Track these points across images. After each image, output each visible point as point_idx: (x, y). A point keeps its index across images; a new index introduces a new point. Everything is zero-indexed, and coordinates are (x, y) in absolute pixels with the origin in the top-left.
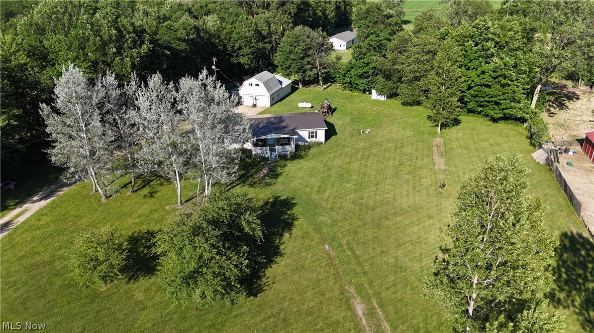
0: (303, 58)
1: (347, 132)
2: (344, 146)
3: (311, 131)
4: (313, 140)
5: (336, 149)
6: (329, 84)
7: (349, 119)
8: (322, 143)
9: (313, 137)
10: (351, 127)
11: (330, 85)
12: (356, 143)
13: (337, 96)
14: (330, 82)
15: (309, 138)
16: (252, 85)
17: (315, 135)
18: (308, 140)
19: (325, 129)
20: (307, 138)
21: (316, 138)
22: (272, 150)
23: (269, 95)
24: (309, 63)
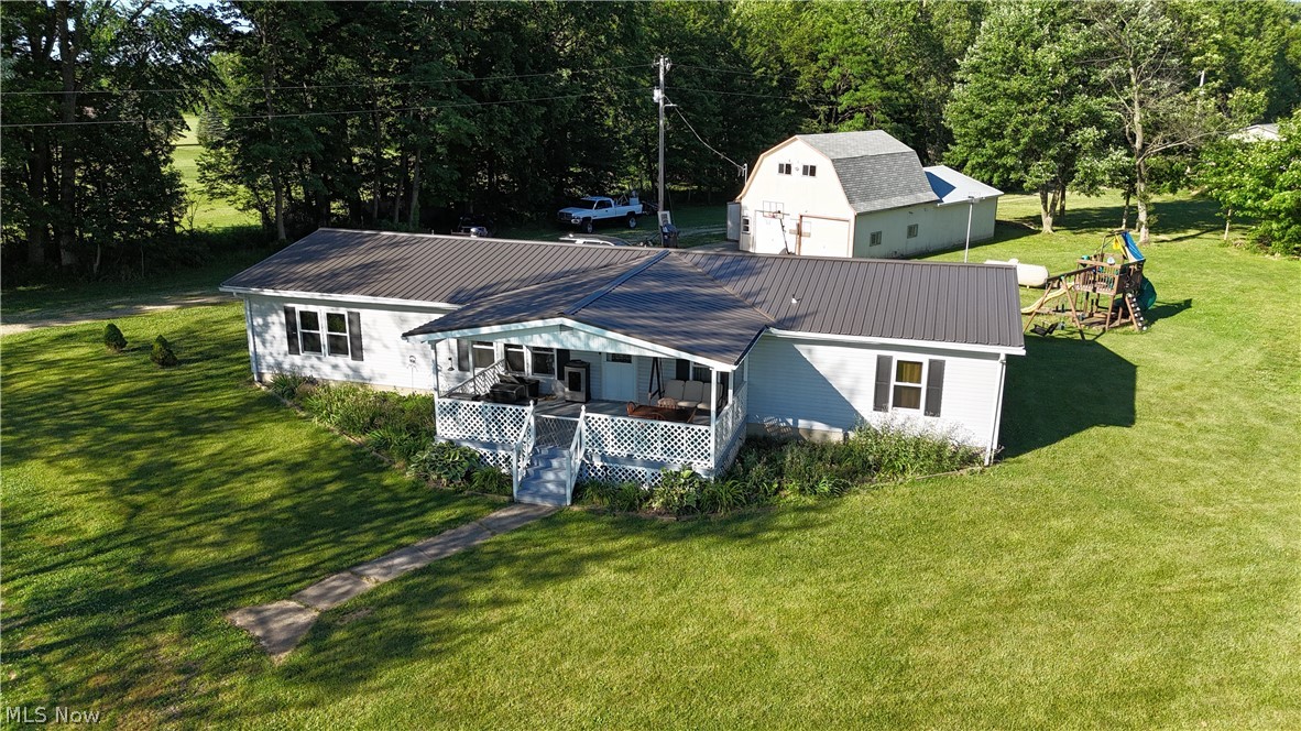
0: (1067, 93)
1: (1212, 420)
2: (1148, 514)
3: (898, 356)
4: (910, 421)
5: (1066, 524)
6: (1192, 232)
7: (1250, 357)
8: (971, 458)
9: (906, 398)
10: (1251, 395)
11: (1193, 237)
12: (1270, 509)
13: (1214, 266)
14: (1197, 227)
15: (879, 405)
16: (787, 169)
17: (923, 385)
18: (874, 419)
19: (1004, 351)
20: (863, 404)
21: (933, 408)
22: (553, 436)
23: (850, 214)
24: (1094, 119)
